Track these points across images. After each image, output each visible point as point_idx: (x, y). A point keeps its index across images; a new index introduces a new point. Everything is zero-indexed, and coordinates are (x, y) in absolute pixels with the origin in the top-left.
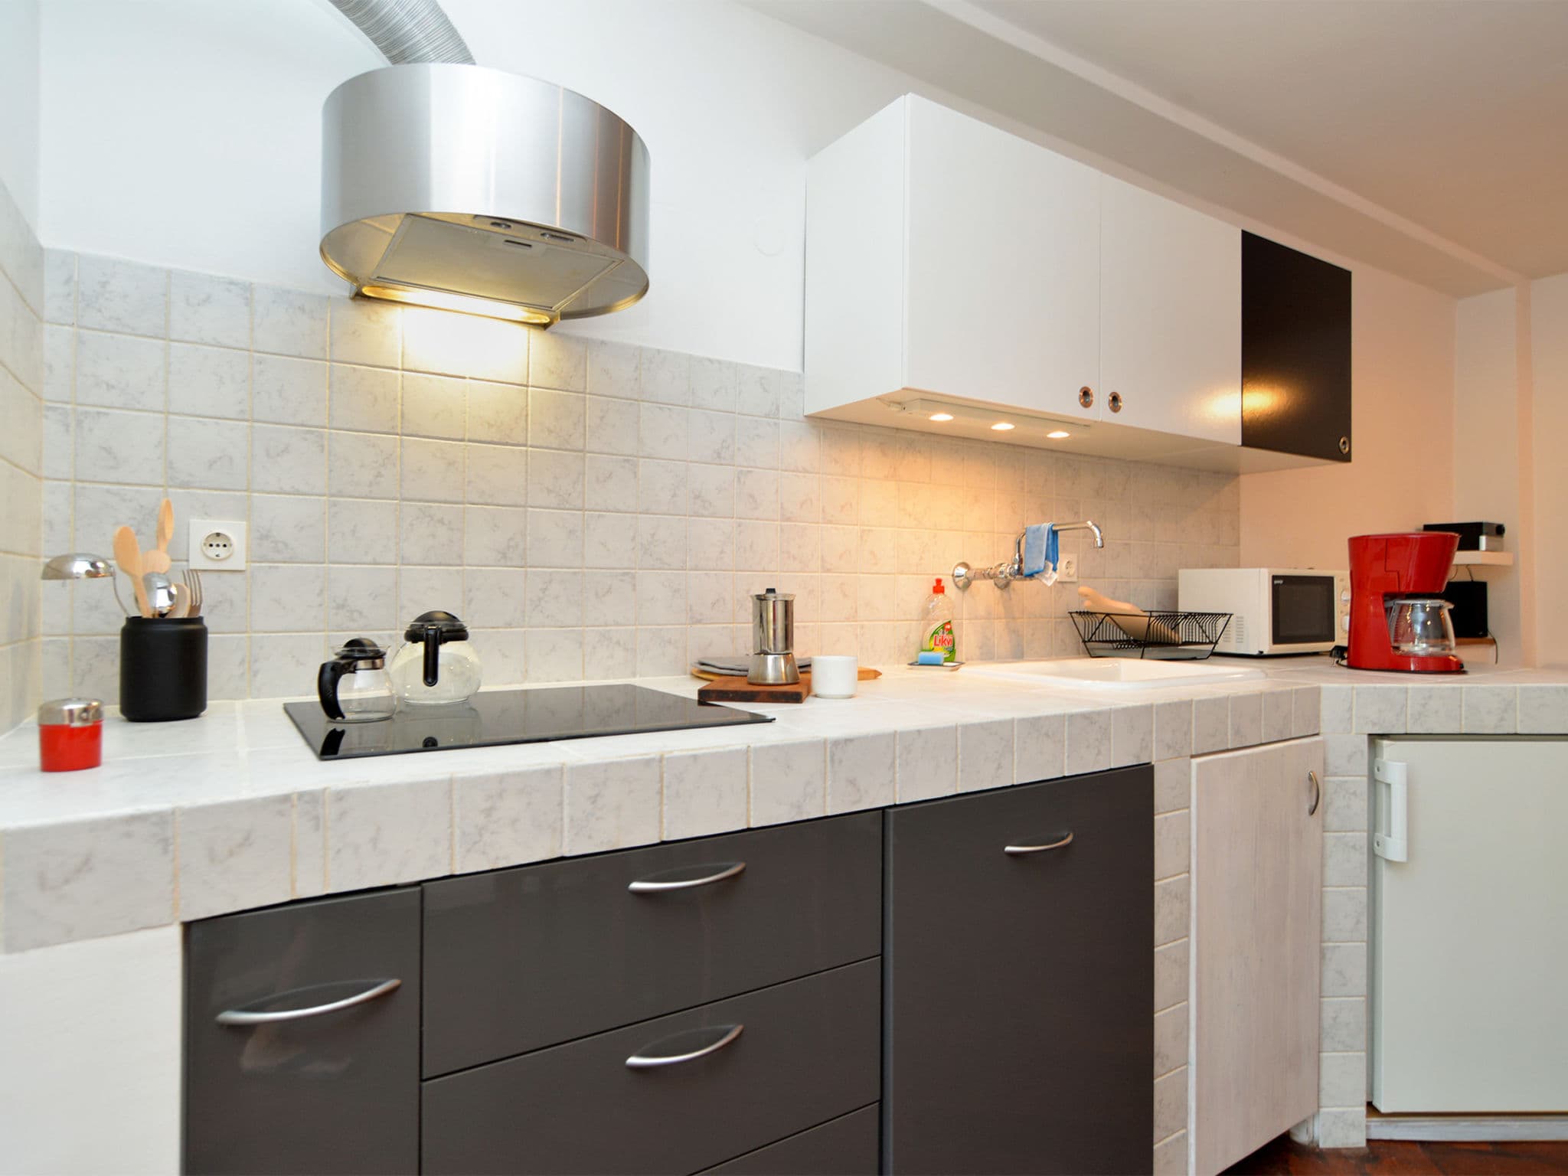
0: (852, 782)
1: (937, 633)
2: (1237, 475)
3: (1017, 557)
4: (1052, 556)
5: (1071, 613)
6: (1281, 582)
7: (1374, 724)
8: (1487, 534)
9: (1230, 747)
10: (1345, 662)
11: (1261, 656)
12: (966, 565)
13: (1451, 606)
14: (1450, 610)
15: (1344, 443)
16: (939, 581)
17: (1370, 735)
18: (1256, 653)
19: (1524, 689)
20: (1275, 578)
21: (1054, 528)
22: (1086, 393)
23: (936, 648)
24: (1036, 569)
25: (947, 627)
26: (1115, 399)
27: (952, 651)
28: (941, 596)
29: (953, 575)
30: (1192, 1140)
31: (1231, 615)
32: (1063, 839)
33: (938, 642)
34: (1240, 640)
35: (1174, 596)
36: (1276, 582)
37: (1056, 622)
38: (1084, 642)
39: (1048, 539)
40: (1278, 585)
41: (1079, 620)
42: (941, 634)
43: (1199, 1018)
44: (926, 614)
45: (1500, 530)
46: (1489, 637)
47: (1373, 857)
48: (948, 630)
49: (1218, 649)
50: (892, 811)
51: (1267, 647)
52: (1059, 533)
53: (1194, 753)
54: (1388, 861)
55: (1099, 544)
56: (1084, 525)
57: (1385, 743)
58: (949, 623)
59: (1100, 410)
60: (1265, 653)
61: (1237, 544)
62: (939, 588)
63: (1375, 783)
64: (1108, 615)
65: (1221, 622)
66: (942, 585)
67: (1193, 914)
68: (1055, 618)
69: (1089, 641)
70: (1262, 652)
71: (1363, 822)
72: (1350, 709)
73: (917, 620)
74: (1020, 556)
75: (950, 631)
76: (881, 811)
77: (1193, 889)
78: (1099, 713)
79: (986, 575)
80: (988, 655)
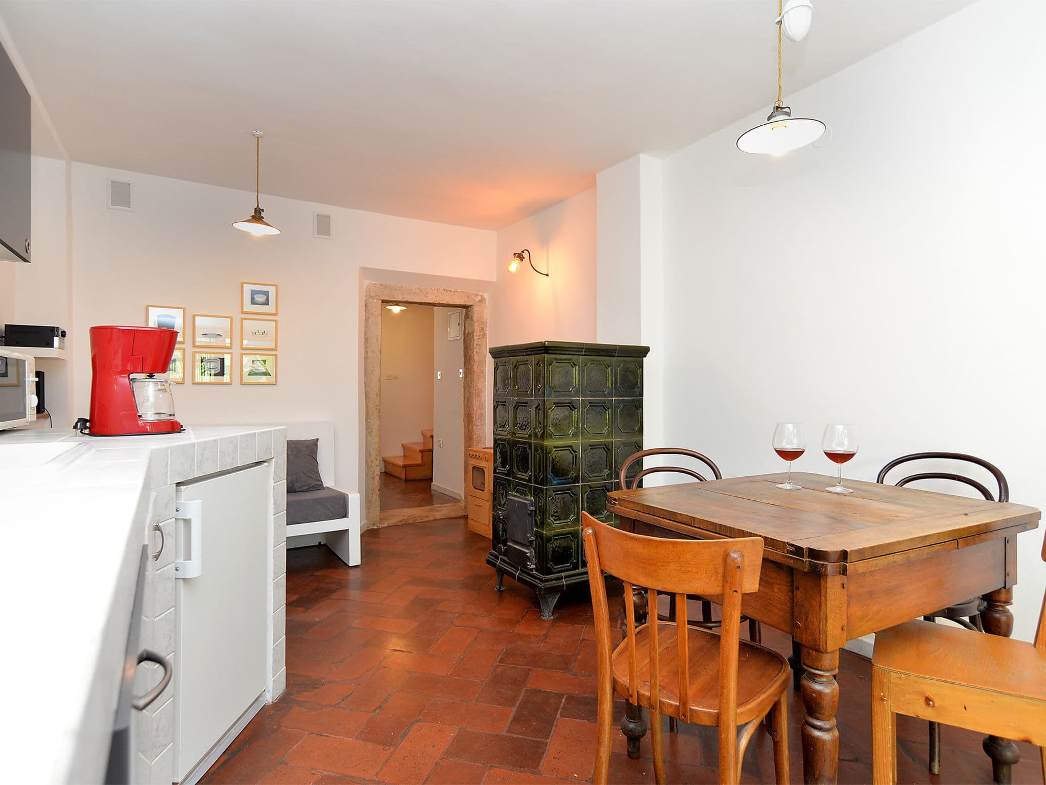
7: (178, 474)
8: (59, 336)
10: (87, 431)
15: (28, 245)
17: (176, 484)
45: (64, 334)
46: (46, 412)
47: (176, 580)
54: (183, 579)
57: (183, 488)
63: (178, 521)
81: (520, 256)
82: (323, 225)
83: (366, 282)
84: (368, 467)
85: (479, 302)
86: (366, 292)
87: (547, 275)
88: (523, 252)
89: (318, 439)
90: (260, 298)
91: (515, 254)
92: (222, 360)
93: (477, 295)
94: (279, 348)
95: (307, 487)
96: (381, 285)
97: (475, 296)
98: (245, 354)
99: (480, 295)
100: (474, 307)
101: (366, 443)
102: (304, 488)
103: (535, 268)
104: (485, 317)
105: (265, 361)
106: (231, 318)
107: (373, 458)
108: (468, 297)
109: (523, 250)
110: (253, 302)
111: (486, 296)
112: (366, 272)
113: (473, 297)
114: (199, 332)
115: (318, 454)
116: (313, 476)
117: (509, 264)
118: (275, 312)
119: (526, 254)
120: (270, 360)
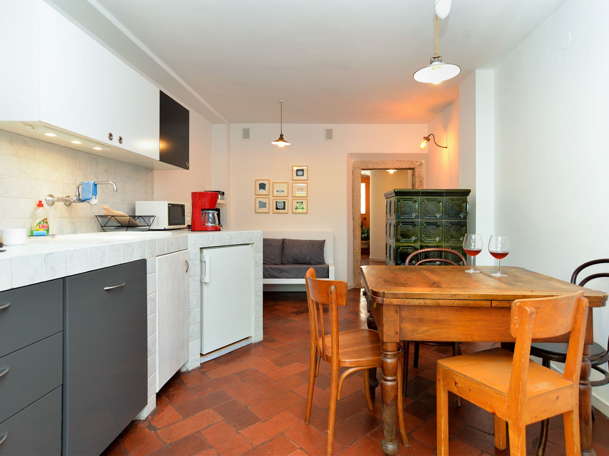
0: (52, 269)
1: (40, 223)
2: (153, 170)
3: (78, 193)
4: (95, 193)
5: (96, 216)
6: (171, 206)
7: (201, 245)
8: (221, 195)
9: (166, 253)
10: (190, 230)
11: (165, 230)
12: (51, 196)
13: (217, 213)
14: (217, 214)
15: (187, 163)
16: (40, 202)
17: (200, 248)
18: (163, 228)
19: (234, 233)
20: (169, 204)
21: (95, 183)
22: (111, 135)
23: (40, 229)
24: (88, 198)
25: (45, 221)
26: (121, 139)
27: (48, 231)
28: (41, 208)
29: (46, 200)
30: (157, 376)
31: (155, 216)
32: (122, 284)
33: (41, 227)
34: (158, 225)
35: (134, 210)
36: (169, 206)
37: (90, 220)
38: (102, 227)
39: (93, 187)
40: (170, 206)
41: (100, 219)
42: (42, 224)
43: (159, 337)
44: (33, 215)
45: (223, 194)
46: (221, 225)
47: (201, 282)
48: (45, 222)
49: (151, 228)
50: (67, 278)
51: (167, 227)
52: (97, 185)
54: (204, 283)
55: (115, 190)
56: (109, 183)
57: (204, 250)
58: (46, 219)
59: (115, 142)
60: (166, 228)
61: (153, 193)
62: (40, 205)
63: (202, 261)
64: (113, 216)
65: (152, 219)
66: (42, 203)
67: (157, 306)
68: (89, 218)
69: (104, 226)
70: (165, 228)
71: (199, 273)
72: (196, 241)
73: (29, 218)
74: (79, 193)
75: (46, 222)
76: (62, 279)
77: (157, 297)
79: (59, 200)
80: (62, 233)
81: (427, 139)
82: (329, 134)
83: (353, 160)
84: (354, 256)
85: (419, 165)
86: (353, 165)
87: (446, 147)
88: (429, 136)
89: (325, 240)
90: (300, 173)
91: (424, 138)
92: (284, 202)
93: (417, 162)
94: (308, 196)
95: (316, 263)
96: (361, 161)
97: (416, 163)
98: (294, 199)
99: (420, 162)
100: (415, 169)
101: (353, 243)
102: (315, 263)
103: (437, 144)
104: (423, 174)
105: (302, 202)
106: (288, 183)
107: (357, 251)
108: (412, 163)
109: (429, 135)
110: (297, 175)
111: (423, 162)
112: (351, 155)
113: (415, 163)
114: (275, 190)
115: (324, 248)
116: (320, 258)
117: (420, 144)
118: (306, 179)
119: (431, 137)
120: (305, 202)
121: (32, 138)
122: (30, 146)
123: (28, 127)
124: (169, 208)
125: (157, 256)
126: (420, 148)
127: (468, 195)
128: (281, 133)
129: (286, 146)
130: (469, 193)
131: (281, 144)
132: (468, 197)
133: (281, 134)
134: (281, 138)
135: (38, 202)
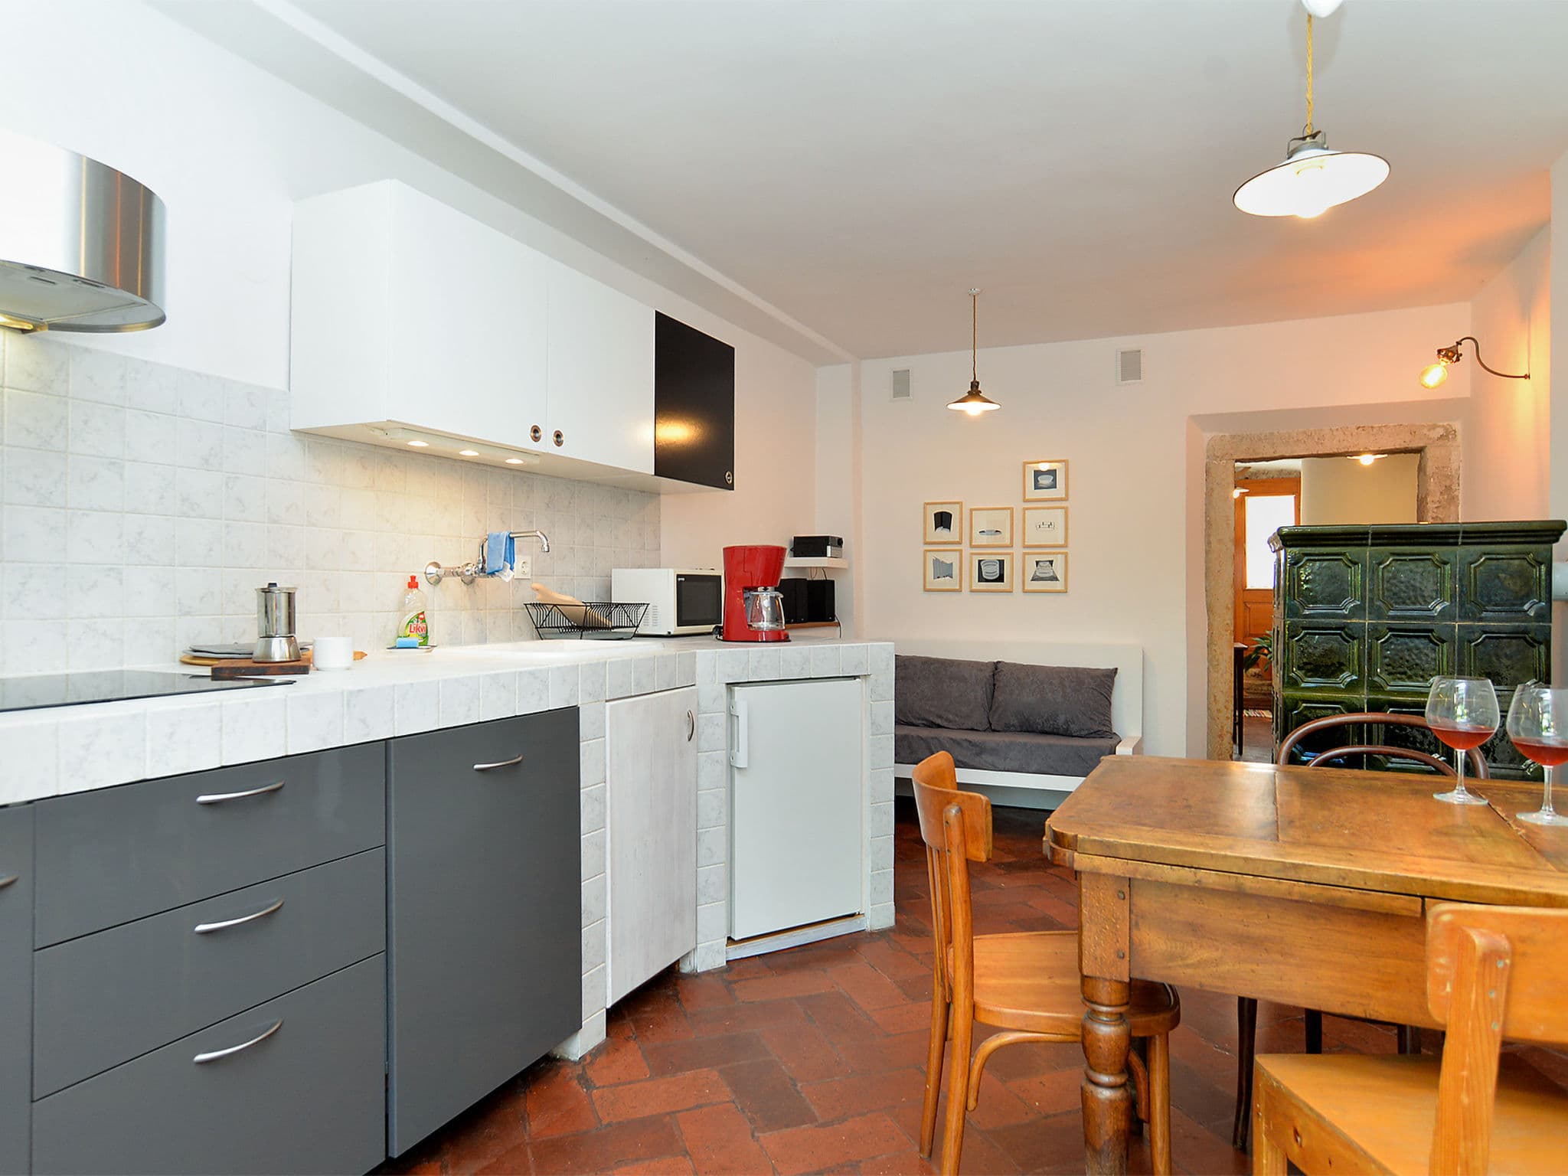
0: (363, 721)
1: (412, 622)
2: (659, 494)
3: (481, 558)
4: (510, 558)
5: (526, 605)
6: (683, 579)
7: (729, 676)
8: (832, 545)
9: (633, 694)
10: (721, 638)
11: (669, 636)
12: (437, 565)
13: (782, 596)
15: (729, 476)
16: (413, 578)
17: (728, 684)
18: (665, 633)
20: (679, 576)
21: (511, 535)
22: (536, 430)
23: (411, 634)
24: (497, 569)
25: (421, 617)
26: (558, 435)
27: (426, 637)
28: (415, 591)
29: (425, 573)
30: (609, 970)
31: (648, 604)
32: (517, 758)
33: (412, 630)
34: (655, 625)
35: (609, 591)
36: (679, 579)
37: (513, 613)
38: (537, 628)
39: (506, 544)
40: (681, 581)
41: (533, 611)
42: (415, 622)
43: (613, 884)
44: (402, 606)
45: (840, 542)
46: (836, 621)
47: (731, 767)
48: (421, 619)
49: (640, 631)
50: (392, 740)
51: (674, 629)
52: (515, 539)
53: (607, 699)
54: (737, 768)
55: (546, 550)
56: (535, 534)
57: (736, 688)
58: (423, 613)
59: (547, 444)
60: (672, 633)
61: (659, 549)
62: (413, 584)
63: (732, 717)
64: (555, 605)
65: (642, 609)
66: (416, 581)
67: (608, 812)
68: (513, 609)
69: (540, 627)
70: (669, 633)
71: (723, 743)
72: (715, 667)
73: (394, 611)
74: (483, 557)
75: (423, 620)
76: (384, 742)
77: (608, 794)
78: (541, 671)
79: (455, 574)
80: (455, 640)
81: (1451, 354)
82: (1131, 366)
83: (1208, 436)
84: (1212, 718)
85: (1439, 439)
86: (1208, 451)
87: (1527, 377)
88: (1459, 343)
89: (1116, 669)
90: (1045, 480)
91: (1439, 351)
92: (1001, 563)
93: (1434, 427)
94: (1070, 545)
95: (1086, 732)
96: (1233, 437)
97: (1429, 430)
98: (1028, 554)
99: (1443, 426)
100: (1427, 450)
101: (1208, 682)
102: (1083, 733)
103: (1490, 368)
104: (1454, 466)
105: (1051, 562)
106: (1011, 509)
107: (1221, 706)
108: (1413, 433)
109: (1459, 340)
110: (1037, 487)
111: (1457, 426)
112: (1201, 421)
113: (1425, 431)
114: (976, 532)
115: (1113, 692)
116: (1096, 719)
117: (1423, 374)
118: (1064, 496)
119: (1466, 349)
120: (1059, 561)
121: (400, 450)
122: (396, 466)
123: (378, 433)
124: (679, 584)
125: (607, 701)
126: (1423, 385)
127: (1557, 540)
128: (975, 378)
129: (987, 412)
130: (1561, 534)
131: (974, 408)
132: (1554, 545)
133: (972, 380)
134: (974, 392)
135: (410, 578)
